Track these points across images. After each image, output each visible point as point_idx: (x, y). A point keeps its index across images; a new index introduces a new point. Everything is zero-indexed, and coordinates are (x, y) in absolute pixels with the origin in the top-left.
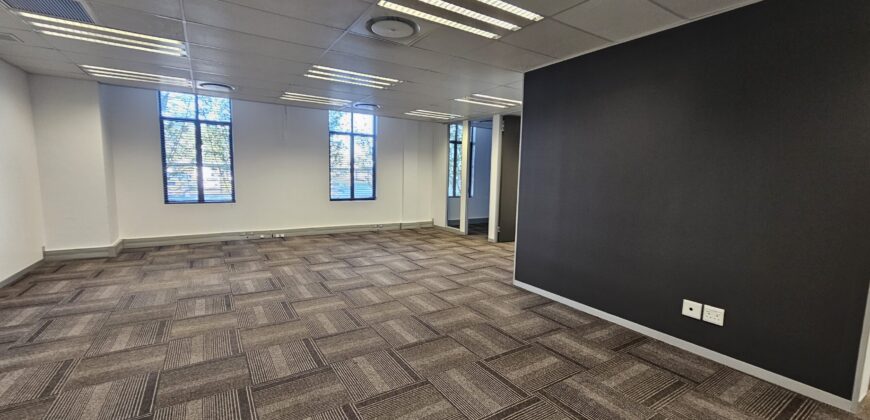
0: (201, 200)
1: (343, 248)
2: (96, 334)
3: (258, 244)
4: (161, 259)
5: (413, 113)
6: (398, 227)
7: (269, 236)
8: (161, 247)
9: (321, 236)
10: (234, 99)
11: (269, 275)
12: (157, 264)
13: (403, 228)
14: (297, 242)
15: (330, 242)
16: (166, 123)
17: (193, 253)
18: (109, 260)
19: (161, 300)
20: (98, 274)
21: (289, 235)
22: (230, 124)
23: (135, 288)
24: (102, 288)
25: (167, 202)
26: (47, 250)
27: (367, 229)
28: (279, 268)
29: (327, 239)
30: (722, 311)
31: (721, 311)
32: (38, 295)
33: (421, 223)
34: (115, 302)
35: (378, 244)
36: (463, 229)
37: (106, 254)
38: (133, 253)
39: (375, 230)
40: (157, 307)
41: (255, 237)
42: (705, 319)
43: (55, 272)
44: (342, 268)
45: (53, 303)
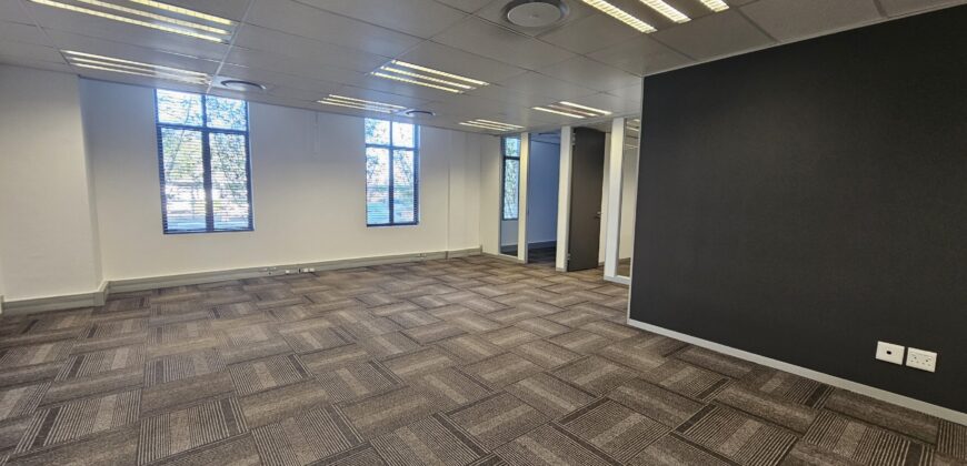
0: (210, 228)
1: (395, 284)
2: (137, 426)
3: (285, 281)
4: (171, 307)
5: (471, 124)
6: (443, 256)
7: (294, 271)
8: (161, 290)
9: (358, 269)
10: (250, 101)
11: (325, 324)
12: (169, 313)
13: (449, 256)
14: (334, 277)
15: (375, 277)
16: (163, 130)
17: (209, 297)
18: (96, 310)
19: (202, 368)
20: (93, 332)
21: (319, 269)
22: (246, 134)
23: (155, 350)
24: (108, 353)
25: (166, 231)
26: (6, 300)
27: (410, 260)
28: (333, 313)
29: (369, 274)
30: (935, 355)
31: (933, 356)
32: (17, 368)
33: (469, 251)
34: (138, 373)
35: (434, 277)
36: (522, 256)
37: (90, 303)
38: (125, 300)
39: (418, 259)
40: (204, 377)
41: (280, 272)
42: (908, 363)
43: (25, 332)
44: (412, 311)
45: (45, 379)
